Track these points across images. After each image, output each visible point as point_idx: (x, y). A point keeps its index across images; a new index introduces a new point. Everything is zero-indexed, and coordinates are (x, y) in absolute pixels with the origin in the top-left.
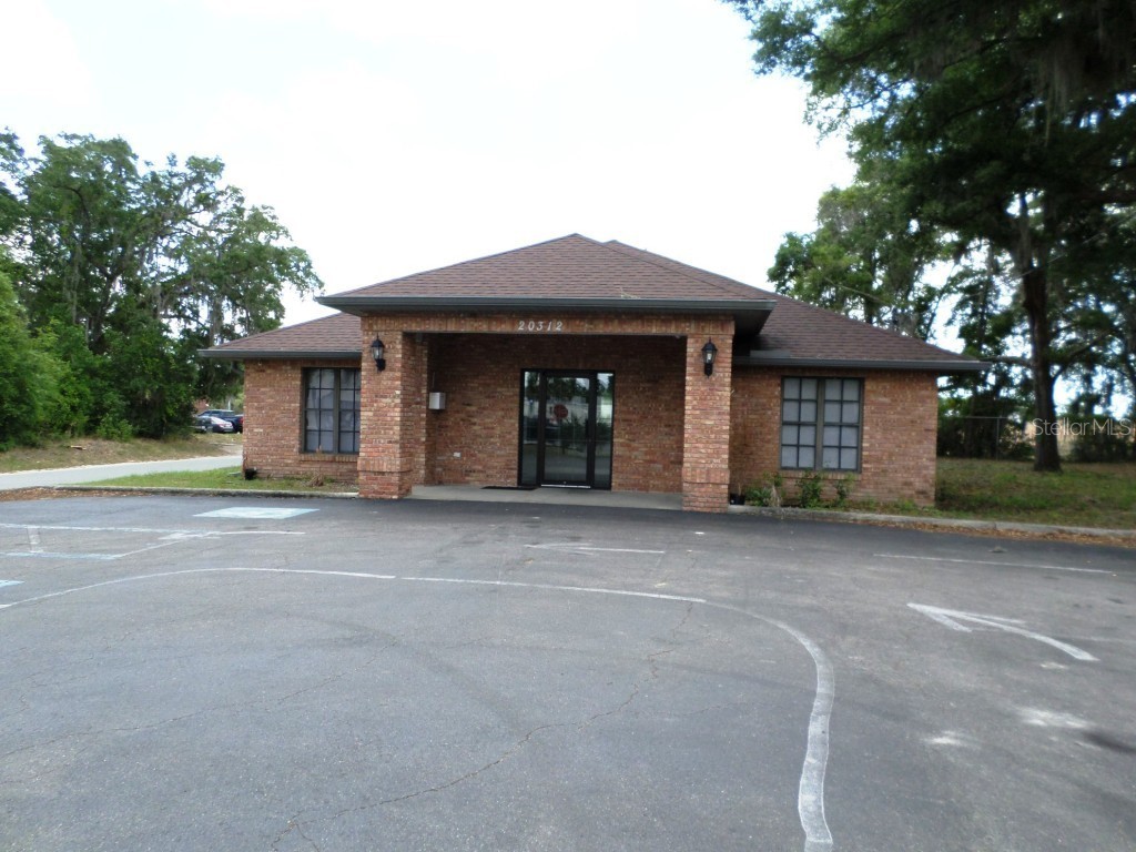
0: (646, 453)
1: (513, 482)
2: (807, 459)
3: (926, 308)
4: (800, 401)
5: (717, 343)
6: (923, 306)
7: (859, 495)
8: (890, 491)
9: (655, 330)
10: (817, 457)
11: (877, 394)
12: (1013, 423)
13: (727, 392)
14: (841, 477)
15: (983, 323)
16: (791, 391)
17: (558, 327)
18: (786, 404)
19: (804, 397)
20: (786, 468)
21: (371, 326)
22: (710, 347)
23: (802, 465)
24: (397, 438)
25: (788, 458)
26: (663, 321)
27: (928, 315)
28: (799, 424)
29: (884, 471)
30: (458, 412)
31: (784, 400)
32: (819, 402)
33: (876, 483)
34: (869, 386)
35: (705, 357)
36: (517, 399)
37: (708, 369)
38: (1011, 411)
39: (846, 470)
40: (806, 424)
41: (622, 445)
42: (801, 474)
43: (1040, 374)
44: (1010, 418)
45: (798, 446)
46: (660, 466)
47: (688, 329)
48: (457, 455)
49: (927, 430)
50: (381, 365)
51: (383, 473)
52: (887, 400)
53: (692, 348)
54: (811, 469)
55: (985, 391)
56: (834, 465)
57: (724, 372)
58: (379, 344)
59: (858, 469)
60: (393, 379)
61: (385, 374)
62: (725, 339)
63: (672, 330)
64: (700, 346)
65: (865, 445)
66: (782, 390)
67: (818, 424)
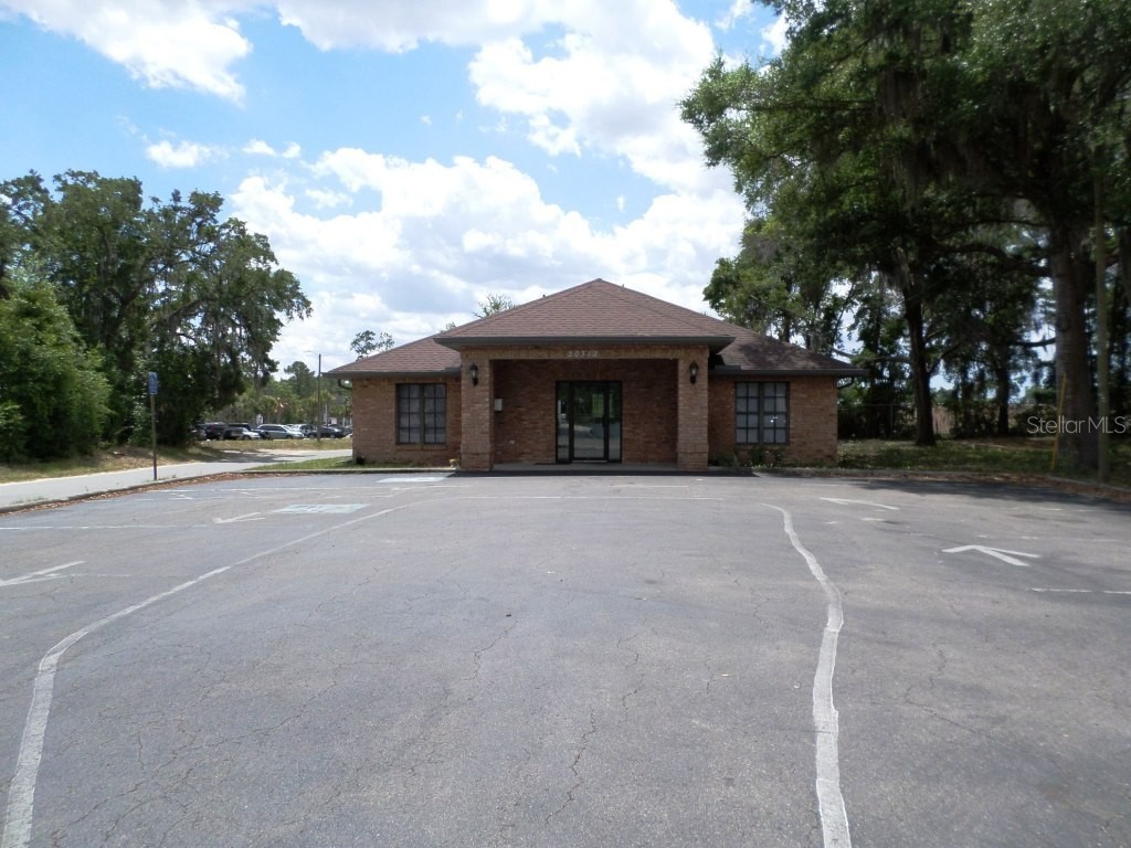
0: (645, 437)
1: (553, 459)
2: (753, 437)
3: (834, 316)
4: (747, 398)
5: (698, 363)
6: (831, 314)
7: (788, 460)
8: (808, 456)
9: (658, 355)
10: (760, 436)
11: (798, 393)
12: (905, 409)
13: (705, 394)
14: (777, 448)
15: (878, 327)
16: (742, 392)
17: (595, 355)
18: (739, 401)
19: (750, 395)
20: (740, 444)
21: (467, 356)
22: (694, 366)
23: (749, 441)
24: (488, 430)
25: (741, 437)
26: (664, 349)
27: (834, 321)
28: (747, 413)
29: (805, 443)
30: (512, 412)
31: (737, 398)
32: (760, 399)
33: (800, 452)
34: (793, 386)
35: (691, 371)
36: (554, 402)
37: (693, 380)
38: (904, 399)
39: (779, 444)
40: (752, 413)
41: (628, 431)
42: (750, 447)
43: (919, 369)
44: (902, 404)
45: (747, 428)
46: (655, 445)
47: (679, 354)
48: (512, 442)
49: (831, 415)
50: (475, 381)
51: (478, 454)
52: (805, 396)
53: (682, 367)
54: (756, 444)
55: (882, 383)
56: (771, 440)
57: (703, 381)
58: (475, 368)
59: (788, 442)
60: (483, 391)
61: (478, 388)
62: (703, 359)
63: (670, 356)
64: (687, 365)
65: (791, 426)
66: (736, 392)
67: (761, 413)
